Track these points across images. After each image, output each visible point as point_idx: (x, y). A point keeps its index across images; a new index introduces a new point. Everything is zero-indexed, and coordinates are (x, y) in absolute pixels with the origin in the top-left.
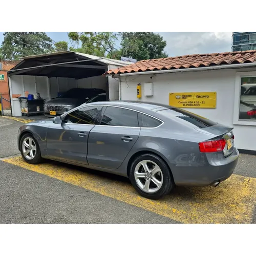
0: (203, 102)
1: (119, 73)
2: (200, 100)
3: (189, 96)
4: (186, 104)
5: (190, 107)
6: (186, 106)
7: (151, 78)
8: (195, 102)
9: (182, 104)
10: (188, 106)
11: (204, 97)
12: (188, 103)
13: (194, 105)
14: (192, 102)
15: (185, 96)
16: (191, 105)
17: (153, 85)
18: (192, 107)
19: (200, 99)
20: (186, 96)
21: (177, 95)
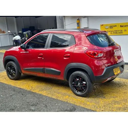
0: (125, 30)
2: (123, 29)
3: (114, 26)
5: (116, 34)
8: (119, 31)
9: (110, 32)
10: (114, 34)
11: (125, 26)
12: (114, 32)
13: (119, 33)
14: (117, 31)
15: (111, 26)
16: (116, 33)
17: (88, 19)
18: (117, 34)
20: (113, 26)
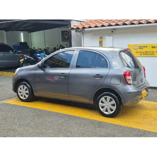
1: (84, 28)
3: (145, 47)
4: (142, 54)
5: (146, 56)
6: (143, 56)
7: (112, 32)
8: (150, 52)
9: (139, 53)
10: (144, 55)
12: (144, 53)
13: (150, 54)
14: (148, 52)
15: (141, 47)
16: (147, 54)
17: (113, 38)
18: (148, 56)
19: (154, 49)
20: (143, 47)
21: (135, 46)
